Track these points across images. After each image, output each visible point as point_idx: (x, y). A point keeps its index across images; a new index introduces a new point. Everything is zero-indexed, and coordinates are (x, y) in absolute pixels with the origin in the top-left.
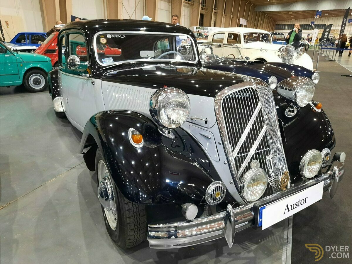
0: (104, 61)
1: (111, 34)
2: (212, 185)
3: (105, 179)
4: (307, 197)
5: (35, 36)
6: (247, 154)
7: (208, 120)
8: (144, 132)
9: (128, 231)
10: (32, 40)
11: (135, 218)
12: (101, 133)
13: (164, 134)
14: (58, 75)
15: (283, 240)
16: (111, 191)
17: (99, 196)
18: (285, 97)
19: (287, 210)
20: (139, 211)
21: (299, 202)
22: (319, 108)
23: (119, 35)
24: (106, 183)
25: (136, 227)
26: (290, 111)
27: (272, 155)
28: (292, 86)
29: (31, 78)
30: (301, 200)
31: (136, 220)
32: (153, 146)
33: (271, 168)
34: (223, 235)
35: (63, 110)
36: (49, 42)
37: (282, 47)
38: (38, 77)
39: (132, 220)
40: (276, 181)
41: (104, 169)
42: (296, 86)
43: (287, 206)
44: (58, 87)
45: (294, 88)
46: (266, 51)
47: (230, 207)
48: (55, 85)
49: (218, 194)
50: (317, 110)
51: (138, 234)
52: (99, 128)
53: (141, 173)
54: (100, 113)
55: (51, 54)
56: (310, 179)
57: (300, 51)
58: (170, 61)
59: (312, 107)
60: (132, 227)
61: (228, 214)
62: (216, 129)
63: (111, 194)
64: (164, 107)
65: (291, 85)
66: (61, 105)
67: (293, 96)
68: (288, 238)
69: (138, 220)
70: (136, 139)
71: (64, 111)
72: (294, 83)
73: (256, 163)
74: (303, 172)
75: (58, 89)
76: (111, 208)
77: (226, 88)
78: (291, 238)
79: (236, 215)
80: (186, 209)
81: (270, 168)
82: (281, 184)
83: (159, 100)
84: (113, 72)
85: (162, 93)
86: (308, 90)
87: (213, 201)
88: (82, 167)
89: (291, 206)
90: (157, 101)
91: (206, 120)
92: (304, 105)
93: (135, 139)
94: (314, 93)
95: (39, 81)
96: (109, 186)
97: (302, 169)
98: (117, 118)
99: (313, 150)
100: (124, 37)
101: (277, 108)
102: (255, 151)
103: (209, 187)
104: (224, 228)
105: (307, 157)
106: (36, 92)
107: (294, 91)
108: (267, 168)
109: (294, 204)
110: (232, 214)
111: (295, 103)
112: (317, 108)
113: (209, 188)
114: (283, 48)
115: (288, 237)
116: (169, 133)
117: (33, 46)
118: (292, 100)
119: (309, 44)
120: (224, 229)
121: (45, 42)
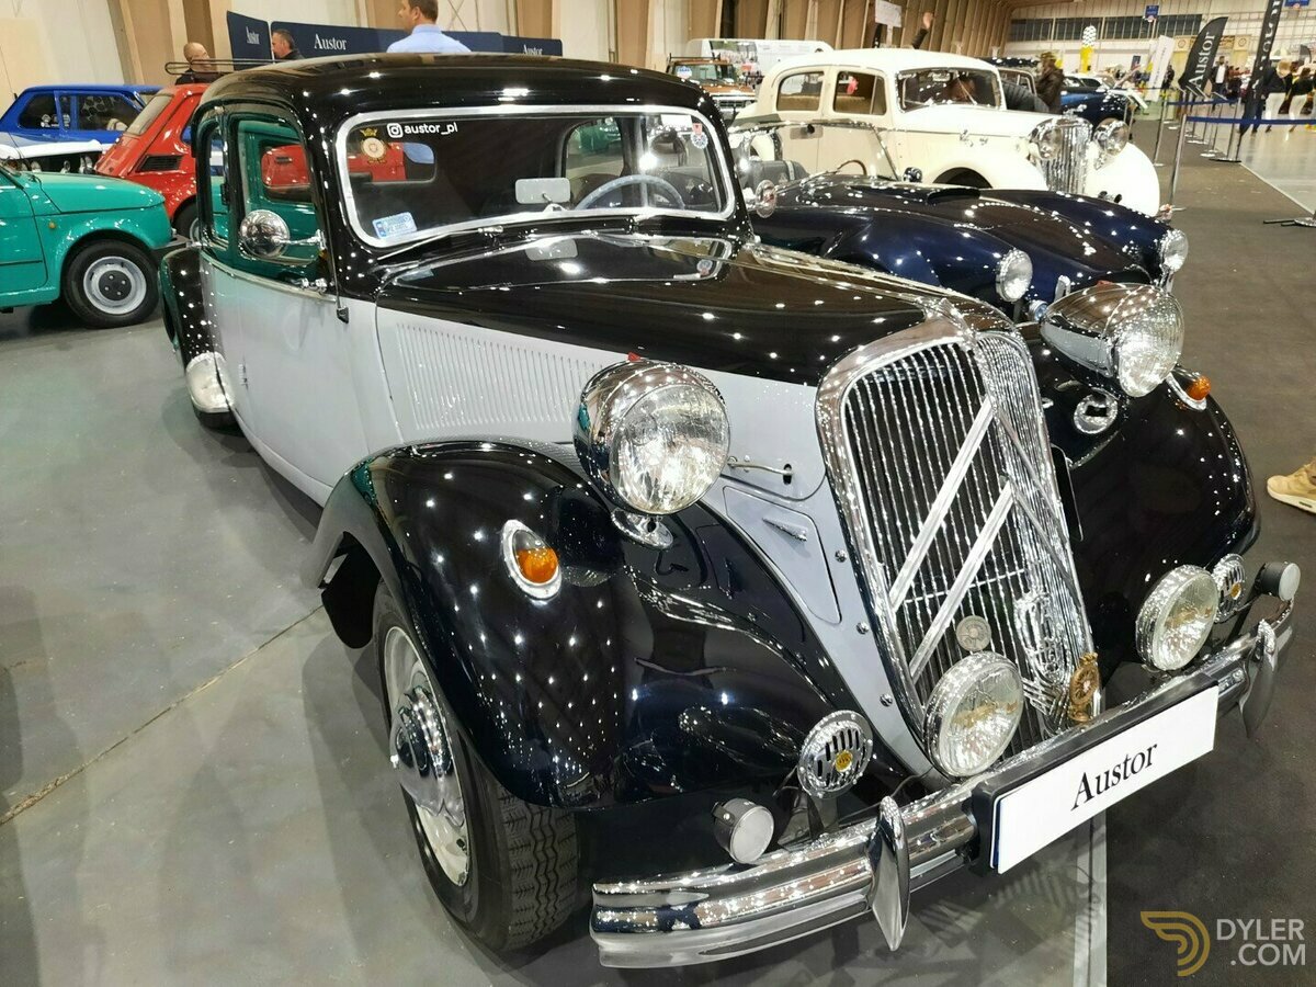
0: (381, 230)
1: (404, 122)
2: (822, 727)
3: (414, 698)
4: (1155, 746)
5: (91, 98)
6: (942, 593)
7: (795, 471)
8: (556, 527)
9: (514, 895)
10: (82, 114)
11: (540, 847)
12: (393, 526)
13: (631, 534)
14: (202, 270)
15: (1075, 891)
16: (439, 741)
17: (395, 759)
18: (1073, 358)
19: (1084, 795)
20: (553, 822)
21: (1125, 763)
22: (1197, 397)
23: (435, 124)
24: (421, 712)
25: (543, 880)
26: (1091, 412)
27: (1035, 595)
28: (1102, 318)
29: (92, 275)
30: (1131, 756)
31: (541, 855)
32: (593, 577)
33: (1034, 645)
34: (865, 904)
35: (227, 402)
36: (149, 127)
37: (1042, 124)
38: (118, 268)
39: (526, 856)
40: (1051, 690)
41: (409, 658)
42: (1114, 321)
43: (1085, 780)
44: (200, 312)
45: (1109, 326)
46: (981, 140)
47: (888, 803)
48: (191, 306)
49: (844, 760)
50: (1192, 403)
51: (552, 903)
52: (385, 508)
53: (551, 681)
54: (386, 454)
55: (160, 173)
56: (1172, 673)
57: (1110, 137)
58: (631, 216)
59: (1172, 389)
60: (530, 879)
61: (885, 831)
62: (824, 506)
63: (441, 752)
64: (632, 435)
65: (1095, 314)
66: (217, 385)
67: (1105, 360)
68: (1090, 884)
69: (550, 853)
70: (533, 566)
71: (229, 408)
72: (1107, 309)
73: (976, 626)
74: (1149, 651)
75: (203, 323)
76: (444, 803)
77: (861, 348)
78: (1105, 880)
79: (911, 830)
80: (730, 826)
81: (1029, 642)
82: (1071, 700)
83: (613, 412)
84: (415, 270)
85: (626, 387)
86: (1159, 334)
87: (828, 784)
88: (315, 630)
89: (1098, 778)
90: (607, 420)
91: (785, 472)
92: (1145, 391)
93: (528, 564)
94: (1181, 342)
95: (124, 282)
96: (431, 724)
97: (1145, 640)
98: (448, 476)
99: (1186, 569)
100: (452, 128)
101: (1046, 406)
102: (974, 582)
103: (811, 733)
104: (870, 880)
105: (1165, 594)
106: (113, 327)
107: (1109, 339)
108: (1018, 643)
109: (1107, 773)
110: (897, 830)
111: (1114, 384)
112: (1190, 394)
113: (814, 736)
114: (1048, 126)
115: (1091, 878)
116: (651, 527)
117: (88, 139)
118: (1102, 372)
119: (1137, 96)
120: (869, 886)
121: (137, 125)
